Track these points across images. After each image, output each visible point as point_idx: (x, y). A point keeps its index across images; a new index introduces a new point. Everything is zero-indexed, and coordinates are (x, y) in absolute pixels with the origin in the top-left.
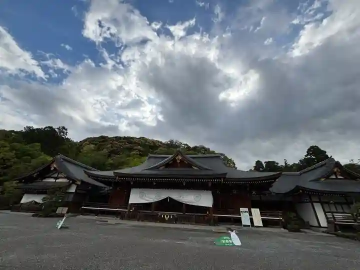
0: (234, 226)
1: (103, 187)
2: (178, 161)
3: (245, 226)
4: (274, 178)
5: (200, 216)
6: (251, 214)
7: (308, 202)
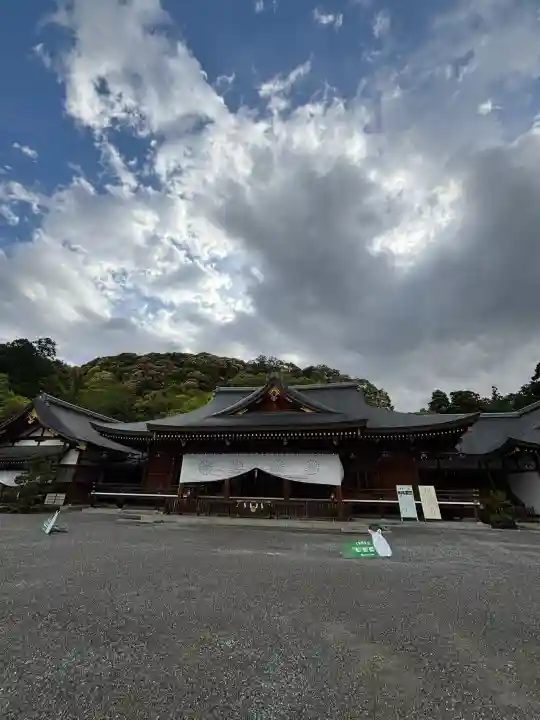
0: (383, 520)
1: (128, 454)
2: (274, 399)
3: (405, 519)
4: (464, 425)
5: (318, 502)
6: (417, 496)
7: (531, 471)
